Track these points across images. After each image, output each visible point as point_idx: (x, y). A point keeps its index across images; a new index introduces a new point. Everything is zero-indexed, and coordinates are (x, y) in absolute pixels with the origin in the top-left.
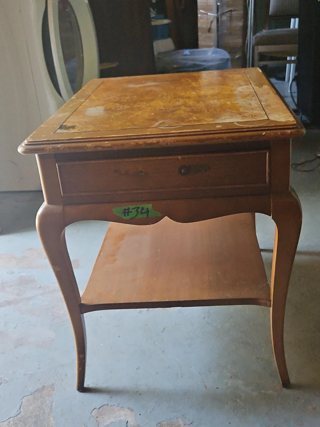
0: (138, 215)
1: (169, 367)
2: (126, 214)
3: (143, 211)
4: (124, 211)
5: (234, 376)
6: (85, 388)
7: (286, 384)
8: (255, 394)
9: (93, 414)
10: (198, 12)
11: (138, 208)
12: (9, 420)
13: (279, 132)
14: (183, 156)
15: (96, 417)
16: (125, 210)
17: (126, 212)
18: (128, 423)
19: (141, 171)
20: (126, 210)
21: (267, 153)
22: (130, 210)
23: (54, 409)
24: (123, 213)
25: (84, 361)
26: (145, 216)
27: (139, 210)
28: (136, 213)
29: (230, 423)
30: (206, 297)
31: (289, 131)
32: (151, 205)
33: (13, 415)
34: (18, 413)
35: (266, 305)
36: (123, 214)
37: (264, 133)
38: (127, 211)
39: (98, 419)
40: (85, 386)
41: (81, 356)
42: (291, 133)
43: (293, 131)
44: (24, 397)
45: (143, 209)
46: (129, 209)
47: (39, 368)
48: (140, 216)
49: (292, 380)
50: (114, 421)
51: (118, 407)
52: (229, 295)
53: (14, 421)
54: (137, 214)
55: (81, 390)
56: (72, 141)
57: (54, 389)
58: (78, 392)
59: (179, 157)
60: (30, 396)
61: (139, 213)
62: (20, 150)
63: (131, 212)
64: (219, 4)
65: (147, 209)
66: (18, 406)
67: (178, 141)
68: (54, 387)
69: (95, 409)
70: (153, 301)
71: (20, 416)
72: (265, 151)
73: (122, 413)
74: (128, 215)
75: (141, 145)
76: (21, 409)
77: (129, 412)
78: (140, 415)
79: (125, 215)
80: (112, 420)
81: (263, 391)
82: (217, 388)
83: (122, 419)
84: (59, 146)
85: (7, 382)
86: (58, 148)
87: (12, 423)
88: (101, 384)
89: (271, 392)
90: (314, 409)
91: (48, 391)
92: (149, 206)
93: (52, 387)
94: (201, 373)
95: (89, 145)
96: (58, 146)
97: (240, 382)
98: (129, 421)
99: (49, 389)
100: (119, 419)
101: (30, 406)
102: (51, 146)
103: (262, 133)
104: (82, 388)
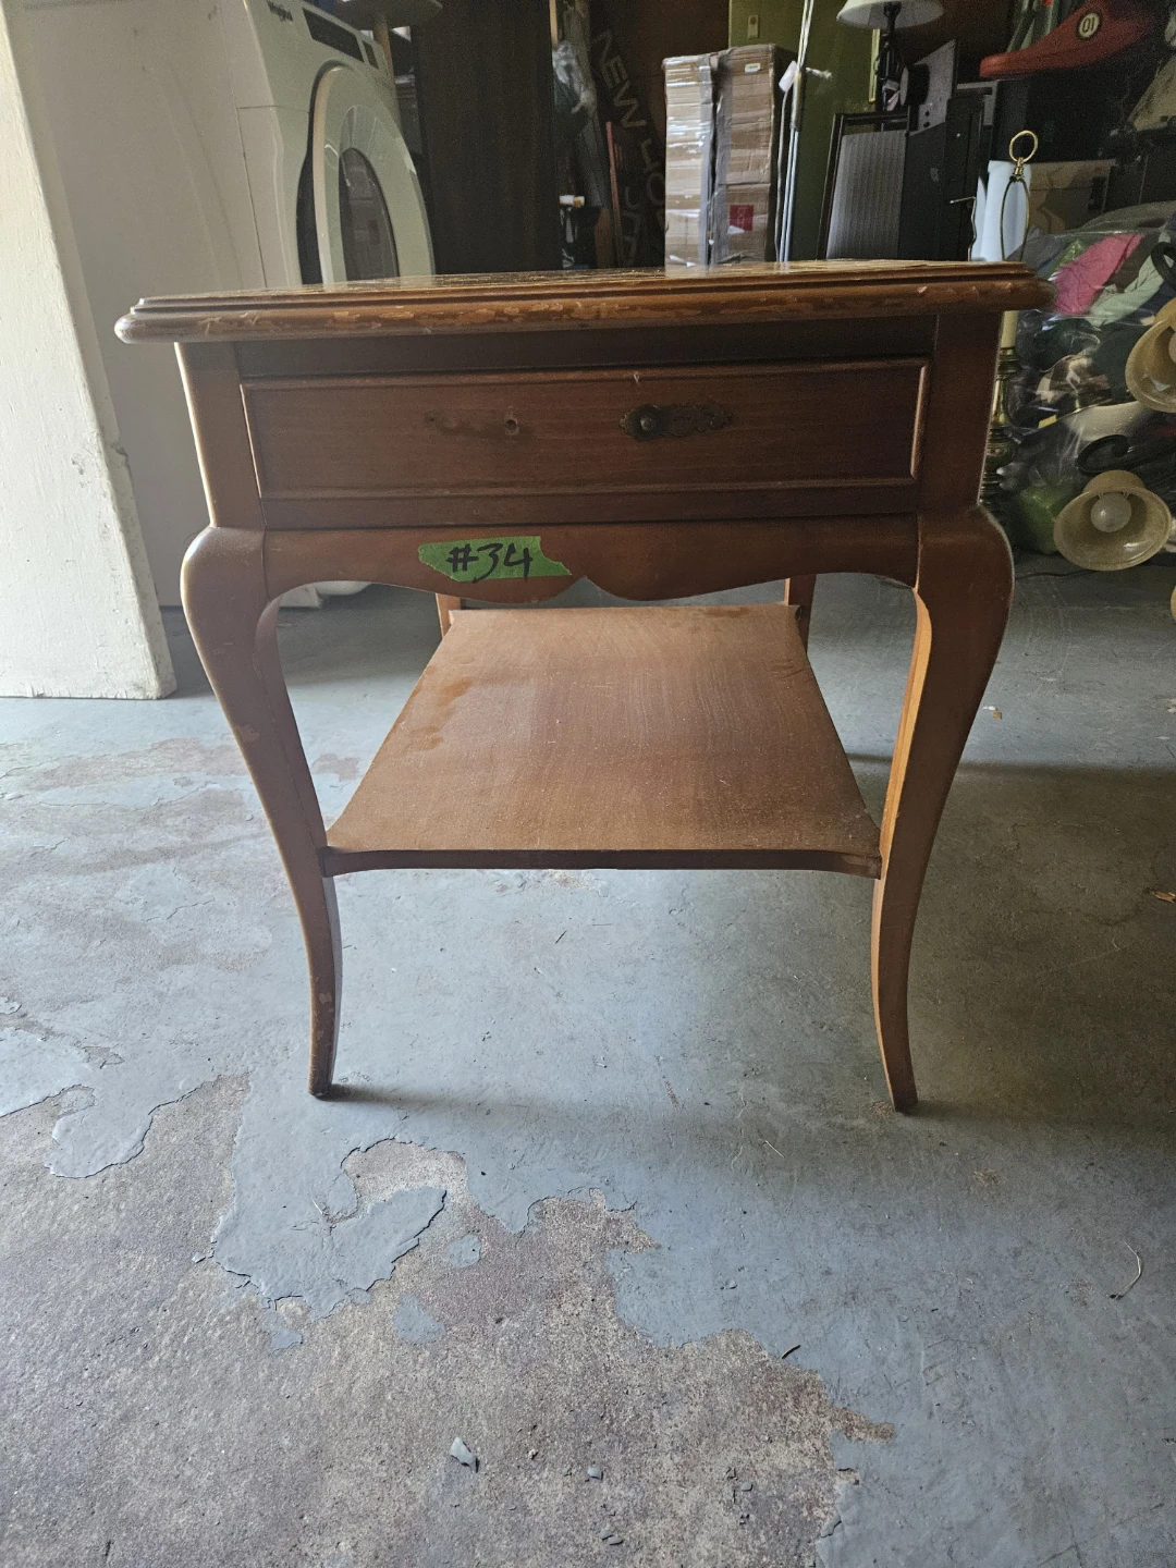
0: (497, 568)
1: (572, 1039)
2: (460, 565)
3: (513, 559)
4: (452, 556)
5: (752, 1072)
6: (336, 1086)
7: (906, 1102)
8: (815, 1125)
9: (348, 1166)
10: (666, 260)
11: (499, 546)
12: (105, 1172)
13: (973, 287)
14: (649, 373)
15: (354, 1175)
16: (456, 551)
17: (460, 558)
18: (445, 1200)
19: (511, 422)
20: (461, 551)
21: (923, 369)
22: (471, 554)
23: (238, 1144)
24: (449, 560)
25: (331, 1010)
26: (518, 572)
27: (502, 553)
28: (491, 560)
29: (745, 1213)
30: (686, 842)
31: (1009, 284)
32: (538, 538)
33: (118, 1159)
34: (134, 1153)
35: (864, 871)
36: (450, 565)
37: (924, 288)
38: (461, 555)
39: (360, 1182)
40: (335, 1081)
41: (324, 998)
42: (1014, 290)
43: (1021, 283)
44: (162, 1108)
45: (512, 549)
46: (467, 549)
47: (216, 1027)
48: (502, 573)
49: (924, 1091)
50: (407, 1189)
51: (423, 1148)
52: (756, 840)
53: (119, 1176)
54: (494, 566)
55: (320, 1094)
56: (289, 301)
57: (249, 1087)
58: (312, 1098)
59: (636, 375)
60: (176, 1105)
61: (502, 560)
62: (121, 327)
63: (476, 559)
64: (711, 242)
65: (526, 551)
66: (139, 1132)
67: (633, 308)
68: (247, 1082)
69: (356, 1152)
70: (536, 847)
71: (139, 1161)
72: (917, 362)
73: (433, 1166)
74: (465, 568)
75: (511, 318)
76: (145, 1142)
77: (451, 1165)
78: (483, 1174)
79: (455, 569)
80: (402, 1186)
81: (840, 1120)
82: (706, 1104)
83: (430, 1183)
84: (245, 314)
85: (122, 1060)
86: (241, 322)
87: (111, 1181)
88: (380, 1080)
89: (861, 1122)
90: (991, 1178)
91: (230, 1092)
92: (533, 542)
93: (243, 1080)
94: (661, 1058)
95: (342, 313)
96: (242, 316)
97: (773, 1090)
98: (450, 1191)
99: (234, 1086)
100: (421, 1184)
101: (173, 1133)
102: (217, 316)
103: (916, 288)
104: (325, 1088)
